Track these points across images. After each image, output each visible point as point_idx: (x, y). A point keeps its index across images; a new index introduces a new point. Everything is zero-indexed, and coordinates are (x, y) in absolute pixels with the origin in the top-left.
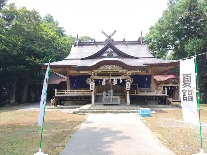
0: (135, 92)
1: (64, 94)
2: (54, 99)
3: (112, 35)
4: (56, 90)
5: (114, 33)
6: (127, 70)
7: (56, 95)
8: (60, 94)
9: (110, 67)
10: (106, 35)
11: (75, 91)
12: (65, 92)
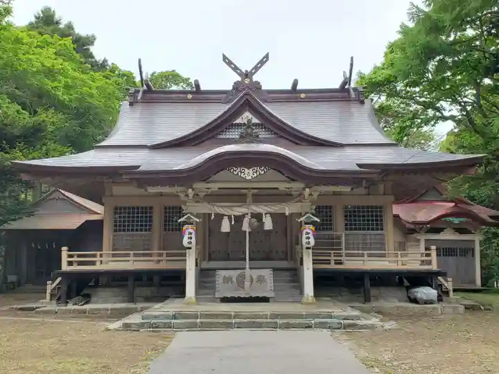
0: (333, 258)
1: (93, 263)
2: (59, 279)
3: (257, 68)
4: (64, 248)
5: (262, 62)
6: (302, 185)
7: (65, 267)
8: (80, 263)
9: (249, 174)
10: (235, 69)
11: (132, 252)
12: (94, 256)
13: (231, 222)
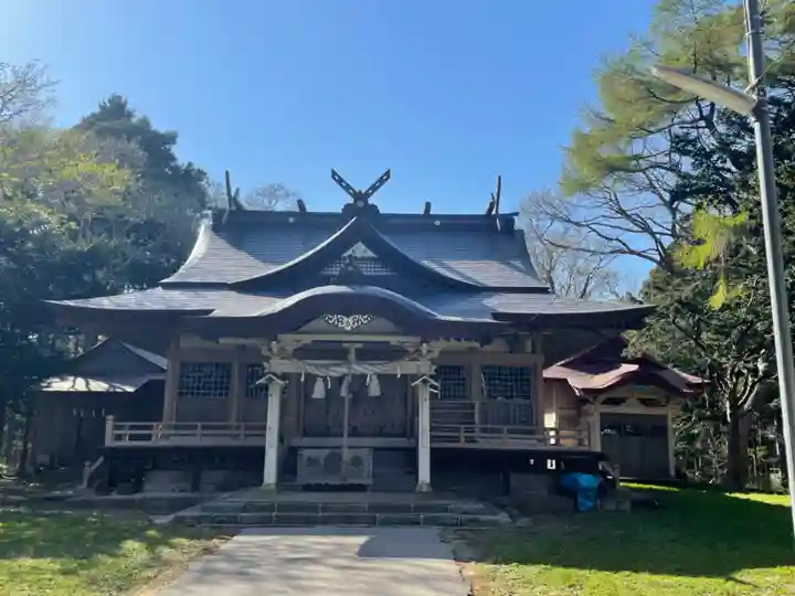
0: (463, 435)
1: (148, 437)
2: (101, 459)
3: (374, 188)
4: (110, 417)
5: (382, 181)
6: (417, 339)
7: (109, 442)
8: (132, 438)
9: (348, 323)
10: (347, 188)
11: (199, 424)
13: (326, 385)
